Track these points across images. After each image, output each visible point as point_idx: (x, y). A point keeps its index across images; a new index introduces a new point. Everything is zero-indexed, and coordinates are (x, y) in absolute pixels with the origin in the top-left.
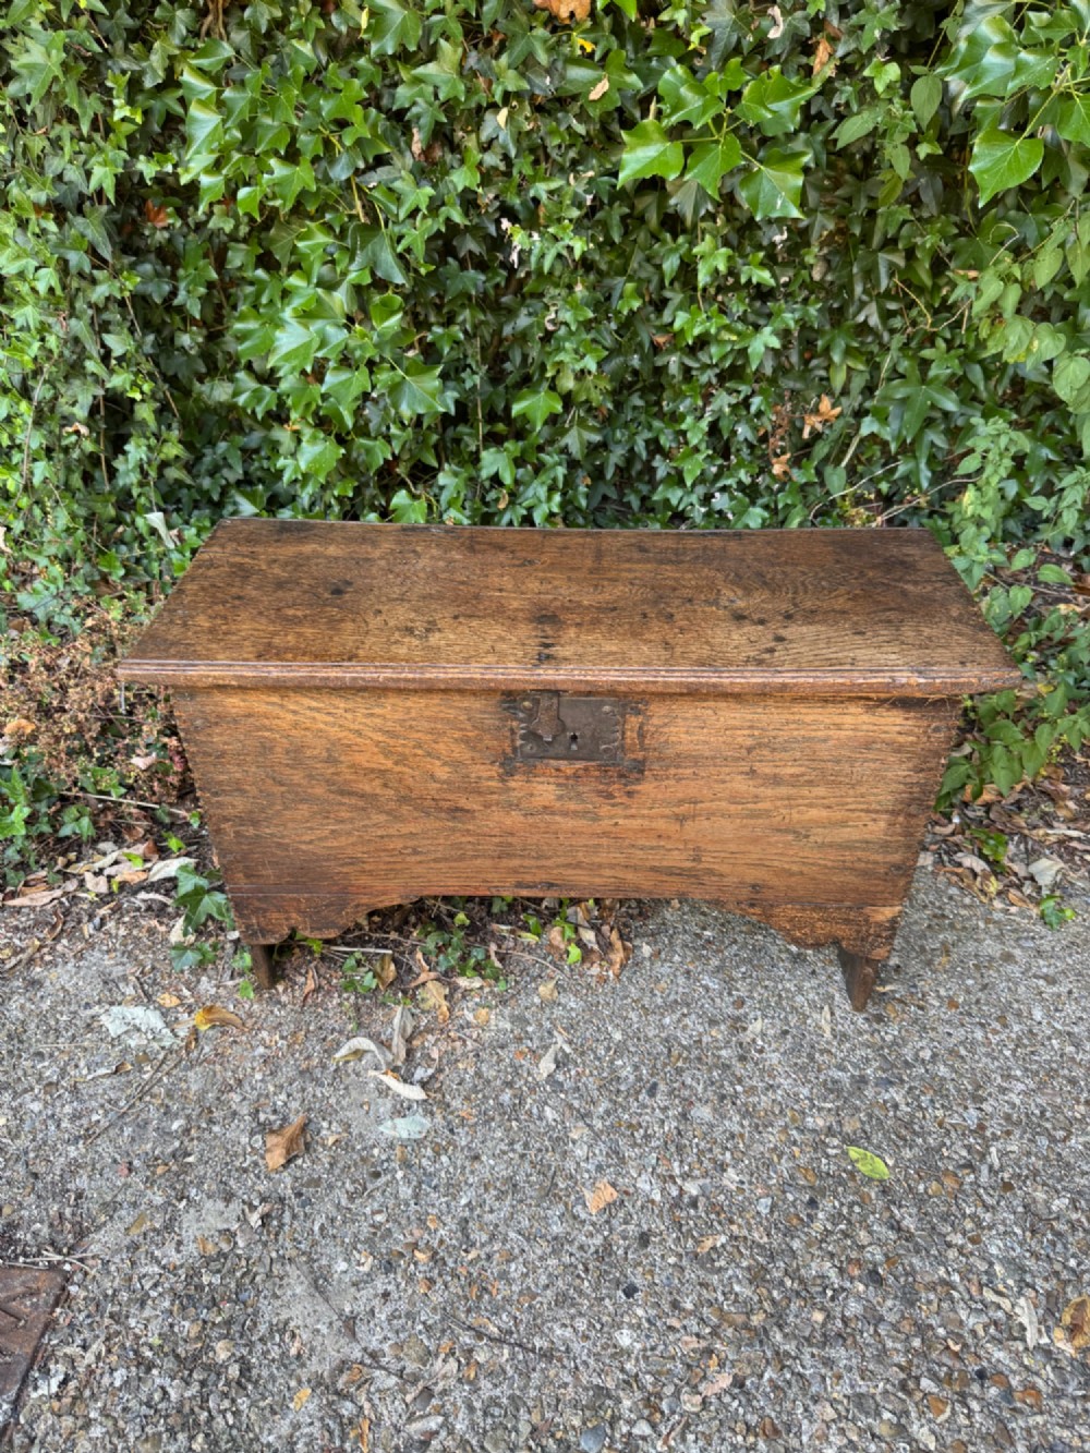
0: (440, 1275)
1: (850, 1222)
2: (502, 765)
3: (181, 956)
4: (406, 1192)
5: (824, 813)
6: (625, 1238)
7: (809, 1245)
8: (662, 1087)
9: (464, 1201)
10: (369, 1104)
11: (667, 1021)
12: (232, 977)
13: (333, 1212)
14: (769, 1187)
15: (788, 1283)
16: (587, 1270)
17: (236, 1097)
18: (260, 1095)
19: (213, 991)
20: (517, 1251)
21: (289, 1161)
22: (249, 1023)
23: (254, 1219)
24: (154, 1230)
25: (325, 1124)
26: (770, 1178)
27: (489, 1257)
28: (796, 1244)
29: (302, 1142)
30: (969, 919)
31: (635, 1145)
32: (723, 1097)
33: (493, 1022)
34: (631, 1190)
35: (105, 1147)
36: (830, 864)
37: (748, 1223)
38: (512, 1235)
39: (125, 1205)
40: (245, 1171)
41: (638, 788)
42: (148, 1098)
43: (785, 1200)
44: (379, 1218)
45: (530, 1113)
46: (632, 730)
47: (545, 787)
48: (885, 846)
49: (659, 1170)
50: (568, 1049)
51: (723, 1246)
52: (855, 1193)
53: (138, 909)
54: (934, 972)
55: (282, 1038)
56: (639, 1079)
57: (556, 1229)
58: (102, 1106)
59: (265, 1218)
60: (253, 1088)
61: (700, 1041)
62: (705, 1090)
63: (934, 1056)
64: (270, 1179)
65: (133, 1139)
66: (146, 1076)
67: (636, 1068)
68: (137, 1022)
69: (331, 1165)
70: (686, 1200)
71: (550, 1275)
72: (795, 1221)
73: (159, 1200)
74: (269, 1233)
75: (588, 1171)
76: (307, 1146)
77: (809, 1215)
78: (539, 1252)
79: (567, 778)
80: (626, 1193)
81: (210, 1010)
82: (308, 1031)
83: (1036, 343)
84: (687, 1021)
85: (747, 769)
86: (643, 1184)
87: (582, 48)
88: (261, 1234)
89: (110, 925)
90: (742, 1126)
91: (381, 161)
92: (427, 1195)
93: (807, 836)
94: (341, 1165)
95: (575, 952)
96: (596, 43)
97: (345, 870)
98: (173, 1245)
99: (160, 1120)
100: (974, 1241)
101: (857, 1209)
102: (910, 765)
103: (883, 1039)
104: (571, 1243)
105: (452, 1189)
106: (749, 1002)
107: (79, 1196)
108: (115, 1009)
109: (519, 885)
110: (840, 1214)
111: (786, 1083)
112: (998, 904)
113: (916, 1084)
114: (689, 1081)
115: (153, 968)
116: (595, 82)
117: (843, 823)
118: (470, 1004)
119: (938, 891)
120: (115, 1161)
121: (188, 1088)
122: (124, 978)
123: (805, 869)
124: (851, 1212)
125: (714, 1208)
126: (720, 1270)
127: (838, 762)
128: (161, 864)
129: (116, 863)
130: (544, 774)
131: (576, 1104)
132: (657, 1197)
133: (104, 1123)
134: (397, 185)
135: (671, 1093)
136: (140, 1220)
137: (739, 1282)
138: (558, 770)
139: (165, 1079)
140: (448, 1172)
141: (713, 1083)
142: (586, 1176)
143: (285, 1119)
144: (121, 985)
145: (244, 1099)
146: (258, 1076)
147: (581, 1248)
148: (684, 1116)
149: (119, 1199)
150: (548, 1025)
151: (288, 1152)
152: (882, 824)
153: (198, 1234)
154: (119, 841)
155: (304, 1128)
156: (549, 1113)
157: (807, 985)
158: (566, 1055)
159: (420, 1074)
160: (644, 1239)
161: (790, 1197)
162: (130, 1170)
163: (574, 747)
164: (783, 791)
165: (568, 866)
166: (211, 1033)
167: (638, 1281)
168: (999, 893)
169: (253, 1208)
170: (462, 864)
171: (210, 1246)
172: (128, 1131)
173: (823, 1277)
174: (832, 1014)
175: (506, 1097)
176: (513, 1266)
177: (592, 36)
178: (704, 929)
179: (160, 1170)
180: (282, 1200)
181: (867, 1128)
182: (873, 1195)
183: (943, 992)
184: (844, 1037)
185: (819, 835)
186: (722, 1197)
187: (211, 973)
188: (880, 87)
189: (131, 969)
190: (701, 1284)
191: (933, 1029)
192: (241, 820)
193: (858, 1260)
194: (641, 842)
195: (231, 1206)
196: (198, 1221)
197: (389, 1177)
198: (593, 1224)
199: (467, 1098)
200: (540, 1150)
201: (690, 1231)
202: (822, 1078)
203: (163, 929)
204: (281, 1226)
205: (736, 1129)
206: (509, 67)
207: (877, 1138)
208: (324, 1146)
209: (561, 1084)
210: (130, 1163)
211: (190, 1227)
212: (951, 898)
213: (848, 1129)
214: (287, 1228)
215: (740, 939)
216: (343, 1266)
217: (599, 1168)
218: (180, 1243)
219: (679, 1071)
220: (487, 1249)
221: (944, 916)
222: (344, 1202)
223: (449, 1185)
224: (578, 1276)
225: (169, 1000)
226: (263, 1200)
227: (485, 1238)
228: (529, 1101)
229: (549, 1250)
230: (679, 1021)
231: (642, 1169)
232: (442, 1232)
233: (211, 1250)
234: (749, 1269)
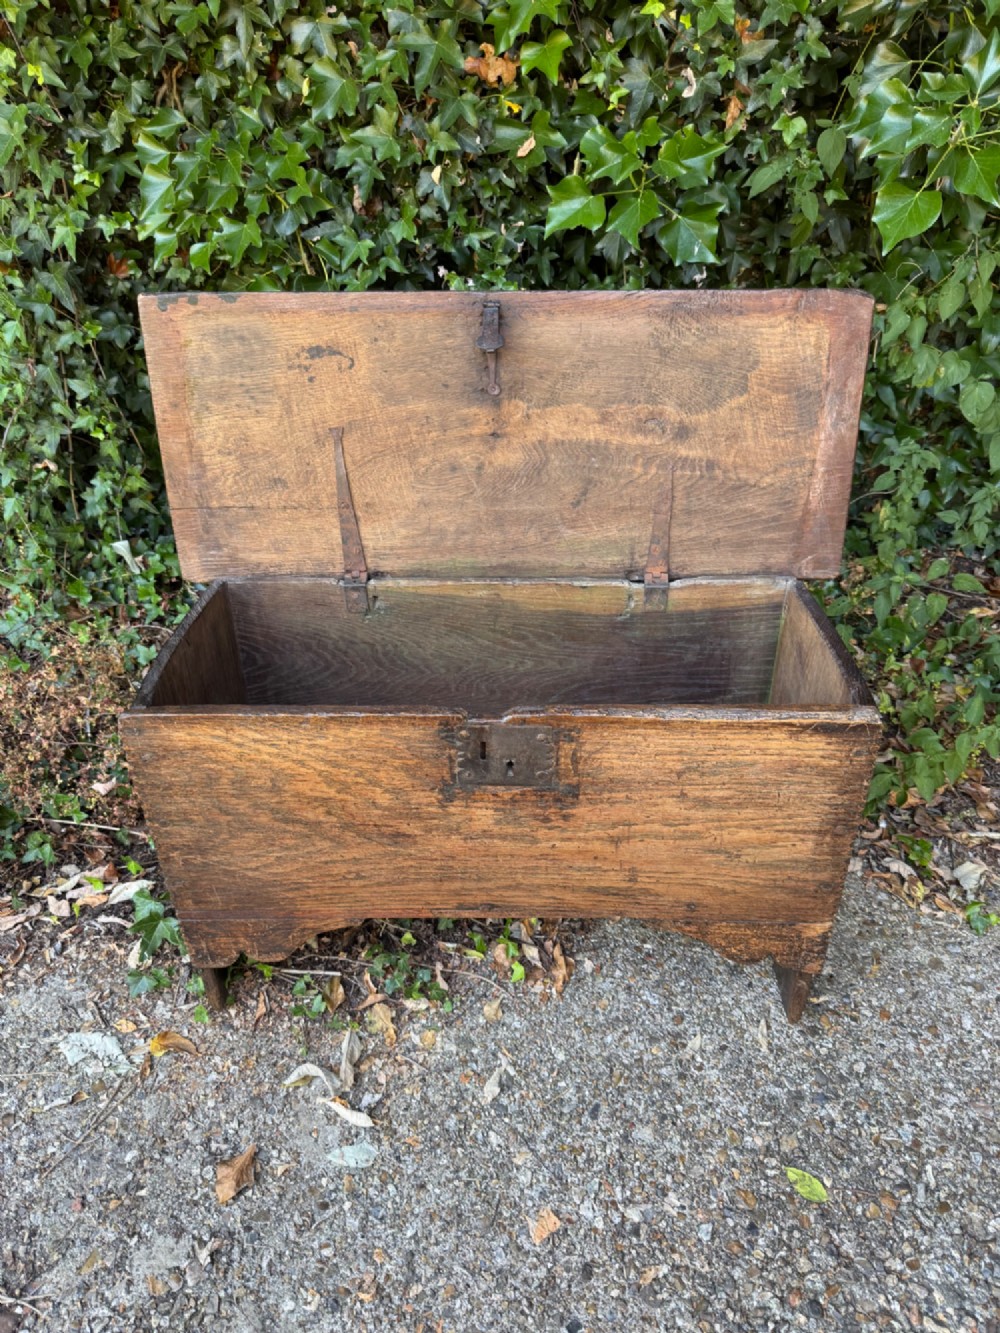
0: (386, 1313)
1: (790, 1249)
2: (441, 791)
3: (136, 982)
4: (353, 1224)
5: (754, 834)
6: (568, 1270)
7: (750, 1274)
8: (604, 1108)
9: (409, 1233)
10: (317, 1131)
11: (609, 1039)
12: (186, 1001)
13: (281, 1247)
14: (710, 1212)
15: (730, 1315)
16: (531, 1305)
17: (189, 1126)
18: (212, 1123)
19: (168, 1015)
20: (461, 1286)
21: (240, 1193)
22: (203, 1047)
23: (204, 1256)
24: (105, 1269)
25: (275, 1153)
26: (710, 1202)
27: (434, 1293)
28: (737, 1273)
29: (252, 1173)
30: (898, 925)
31: (578, 1169)
32: (663, 1117)
33: (439, 1045)
34: (574, 1218)
35: (59, 1180)
36: (761, 883)
37: (690, 1251)
38: (457, 1269)
39: (78, 1242)
40: (196, 1204)
41: (574, 811)
42: (102, 1129)
43: (725, 1226)
44: (327, 1252)
45: (474, 1139)
46: (566, 757)
47: (484, 812)
48: (813, 865)
49: (602, 1196)
50: (512, 1072)
51: (665, 1276)
52: (795, 1217)
53: (98, 932)
54: (866, 981)
55: (235, 1063)
56: (582, 1101)
57: (501, 1261)
58: (58, 1138)
59: (214, 1255)
60: (206, 1116)
61: (641, 1060)
62: (646, 1110)
63: (868, 1069)
64: (220, 1212)
65: (88, 1172)
66: (102, 1106)
67: (579, 1089)
68: (94, 1049)
69: (280, 1196)
70: (628, 1227)
71: (495, 1312)
72: (736, 1249)
73: (111, 1236)
74: (218, 1269)
75: (532, 1198)
76: (257, 1176)
77: (749, 1242)
78: (484, 1286)
79: (504, 802)
80: (569, 1221)
81: (164, 1036)
82: (259, 1056)
83: (943, 369)
84: (628, 1039)
85: (678, 793)
86: (586, 1212)
87: (510, 109)
88: (210, 1272)
89: (71, 949)
90: (683, 1147)
91: (325, 216)
92: (373, 1227)
93: (738, 856)
94: (289, 1196)
95: (519, 970)
96: (522, 105)
97: (290, 895)
98: (124, 1285)
99: (114, 1152)
100: (913, 1266)
101: (796, 1234)
102: (835, 787)
103: (818, 1052)
104: (515, 1275)
105: (399, 1219)
106: (688, 1018)
107: (33, 1233)
108: (73, 1036)
109: (460, 907)
110: (780, 1240)
111: (724, 1101)
112: (925, 909)
113: (851, 1099)
114: (630, 1102)
115: (112, 993)
116: (522, 141)
117: (773, 843)
118: (417, 1026)
119: (868, 896)
120: (69, 1195)
121: (143, 1117)
122: (83, 1003)
123: (737, 888)
124: (790, 1238)
125: (656, 1235)
126: (663, 1302)
127: (765, 785)
128: (121, 886)
129: (79, 885)
130: (482, 800)
131: (520, 1128)
132: (600, 1224)
133: (60, 1156)
134: (339, 238)
135: (612, 1115)
136: (91, 1258)
137: (682, 1315)
138: (495, 795)
139: (120, 1108)
140: (394, 1202)
141: (654, 1103)
142: (530, 1203)
143: (236, 1148)
144: (80, 1011)
145: (197, 1127)
146: (211, 1103)
147: (525, 1281)
148: (625, 1138)
149: (71, 1236)
150: (492, 1046)
151: (238, 1184)
152: (811, 844)
153: (148, 1272)
154: (82, 864)
155: (254, 1157)
156: (493, 1138)
157: (744, 998)
158: (511, 1078)
159: (368, 1099)
160: (587, 1271)
161: (731, 1223)
162: (83, 1205)
163: (511, 773)
164: (713, 813)
165: (508, 887)
166: (165, 1059)
167: (582, 1317)
168: (926, 898)
169: (202, 1243)
170: (403, 888)
171: (159, 1286)
172: (82, 1163)
173: (765, 1308)
174: (769, 1027)
175: (452, 1122)
176: (458, 1302)
177: (518, 98)
178: (644, 942)
179: (112, 1205)
180: (231, 1234)
181: (805, 1146)
182: (812, 1219)
183: (875, 1003)
184: (781, 1050)
185: (750, 855)
186: (663, 1224)
187: (167, 997)
188: (788, 139)
189: (90, 994)
190: (644, 1319)
191: (867, 1041)
192: (188, 849)
193: (799, 1289)
194: (578, 864)
195: (182, 1242)
196: (148, 1259)
197: (337, 1208)
198: (537, 1256)
199: (413, 1124)
200: (484, 1178)
201: (632, 1260)
202: (760, 1094)
203: (121, 952)
204: (230, 1262)
205: (677, 1150)
206: (441, 129)
207: (814, 1157)
208: (273, 1176)
209: (506, 1108)
210: (84, 1198)
211: (141, 1266)
212: (880, 904)
213: (785, 1148)
214: (235, 1264)
215: (679, 951)
216: (288, 1305)
217: (543, 1195)
218: (130, 1283)
219: (621, 1092)
220: (431, 1285)
221: (874, 923)
222: (292, 1236)
223: (395, 1216)
224: (522, 1312)
225: (125, 1026)
226: (213, 1235)
227: (430, 1272)
228: (474, 1126)
229: (493, 1284)
230: (621, 1039)
231: (585, 1194)
232: (388, 1266)
233: (161, 1291)
234: (691, 1301)
